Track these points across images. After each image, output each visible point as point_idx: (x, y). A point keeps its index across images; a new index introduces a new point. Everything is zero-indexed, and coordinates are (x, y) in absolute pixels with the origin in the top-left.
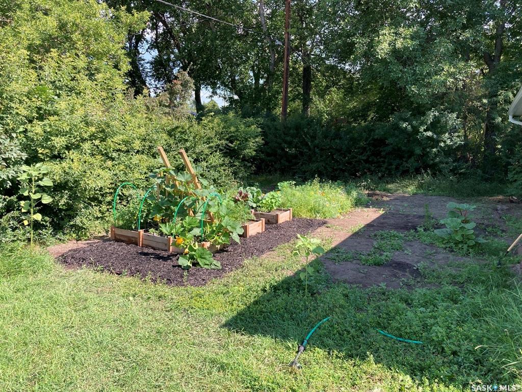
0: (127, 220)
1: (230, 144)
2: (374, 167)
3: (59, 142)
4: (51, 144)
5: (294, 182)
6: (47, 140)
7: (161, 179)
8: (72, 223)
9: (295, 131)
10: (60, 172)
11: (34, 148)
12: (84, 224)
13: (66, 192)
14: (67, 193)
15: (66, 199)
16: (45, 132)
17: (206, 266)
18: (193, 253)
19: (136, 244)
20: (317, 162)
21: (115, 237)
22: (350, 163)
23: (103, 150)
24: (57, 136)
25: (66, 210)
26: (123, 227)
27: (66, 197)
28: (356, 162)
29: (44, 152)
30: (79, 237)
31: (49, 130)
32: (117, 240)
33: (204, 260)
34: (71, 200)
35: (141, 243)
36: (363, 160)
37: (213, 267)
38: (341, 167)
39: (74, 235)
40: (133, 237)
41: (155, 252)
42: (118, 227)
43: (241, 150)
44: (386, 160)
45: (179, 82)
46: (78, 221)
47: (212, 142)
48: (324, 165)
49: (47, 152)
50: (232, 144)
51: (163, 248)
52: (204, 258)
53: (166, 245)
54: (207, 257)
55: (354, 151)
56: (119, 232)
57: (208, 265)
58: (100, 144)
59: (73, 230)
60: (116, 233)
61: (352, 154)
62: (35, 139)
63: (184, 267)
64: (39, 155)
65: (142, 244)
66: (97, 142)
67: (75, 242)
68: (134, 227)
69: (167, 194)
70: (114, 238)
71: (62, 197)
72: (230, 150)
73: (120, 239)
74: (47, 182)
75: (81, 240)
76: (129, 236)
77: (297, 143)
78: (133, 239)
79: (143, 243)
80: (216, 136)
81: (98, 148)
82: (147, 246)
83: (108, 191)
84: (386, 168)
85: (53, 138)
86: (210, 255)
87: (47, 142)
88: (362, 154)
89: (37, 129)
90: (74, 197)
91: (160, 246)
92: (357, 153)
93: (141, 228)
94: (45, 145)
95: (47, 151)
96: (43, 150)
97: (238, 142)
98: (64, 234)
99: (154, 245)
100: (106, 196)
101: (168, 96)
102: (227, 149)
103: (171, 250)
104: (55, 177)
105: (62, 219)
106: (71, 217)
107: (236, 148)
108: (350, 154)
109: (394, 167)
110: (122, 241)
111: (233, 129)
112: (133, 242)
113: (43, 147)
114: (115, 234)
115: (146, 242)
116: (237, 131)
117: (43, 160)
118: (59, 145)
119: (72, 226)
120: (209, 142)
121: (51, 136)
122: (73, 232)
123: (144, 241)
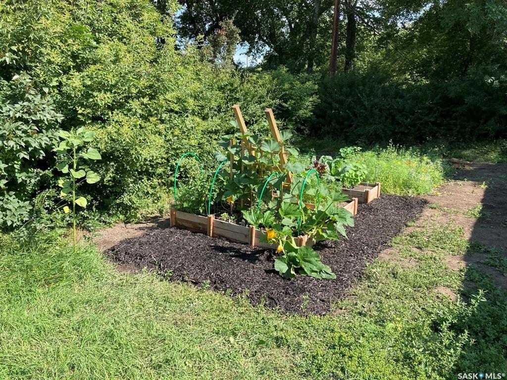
0: (193, 202)
1: (284, 104)
2: (443, 130)
3: (103, 98)
4: (94, 101)
5: (359, 148)
6: (87, 96)
7: (235, 149)
8: (118, 201)
9: (348, 89)
10: (106, 139)
11: (71, 107)
12: (133, 203)
13: (112, 163)
14: (113, 165)
15: (113, 173)
16: (84, 86)
17: (314, 274)
18: (294, 254)
19: (205, 232)
20: (375, 123)
21: (176, 222)
22: (414, 126)
23: (152, 110)
24: (100, 91)
25: (112, 187)
26: (186, 209)
27: (112, 170)
28: (421, 124)
29: (85, 113)
30: (128, 218)
31: (89, 83)
32: (179, 227)
33: (310, 265)
34: (118, 174)
35: (211, 231)
36: (430, 121)
37: (324, 276)
38: (402, 129)
39: (122, 217)
40: (200, 224)
41: (231, 245)
42: (179, 210)
43: (296, 110)
44: (458, 123)
45: (224, 33)
46: (125, 198)
47: (264, 102)
48: (383, 127)
49: (88, 113)
50: (287, 104)
51: (243, 239)
52: (310, 262)
53: (246, 236)
54: (313, 260)
55: (418, 112)
56: (182, 216)
57: (316, 272)
58: (149, 102)
59: (120, 209)
60: (177, 217)
61: (416, 115)
62: (73, 96)
63: (283, 273)
64: (79, 116)
65: (213, 233)
66: (146, 100)
67: (123, 225)
68: (201, 211)
69: (243, 169)
70: (174, 224)
71: (107, 170)
72: (283, 111)
73: (183, 226)
74: (93, 154)
75: (130, 223)
76: (195, 223)
77: (350, 103)
78: (201, 226)
79: (215, 232)
80: (267, 94)
81: (147, 107)
82: (220, 237)
83: (159, 161)
84: (458, 132)
85: (95, 94)
86: (318, 257)
87: (88, 99)
88: (427, 115)
89: (76, 82)
90: (121, 170)
91: (237, 237)
92: (421, 114)
93: (212, 213)
94: (85, 103)
95: (89, 111)
96: (83, 109)
97: (293, 102)
98: (109, 215)
99: (229, 235)
100: (157, 167)
101: (212, 48)
102: (279, 109)
103: (253, 244)
104: (99, 145)
105: (107, 197)
106: (118, 194)
107: (290, 108)
108: (413, 114)
109: (468, 129)
110: (186, 228)
111: (287, 86)
112: (200, 230)
113: (82, 105)
114: (175, 218)
115: (219, 232)
116: (290, 88)
117: (83, 124)
118: (103, 102)
119: (119, 205)
120: (260, 101)
121: (93, 90)
122: (120, 212)
123: (215, 229)
